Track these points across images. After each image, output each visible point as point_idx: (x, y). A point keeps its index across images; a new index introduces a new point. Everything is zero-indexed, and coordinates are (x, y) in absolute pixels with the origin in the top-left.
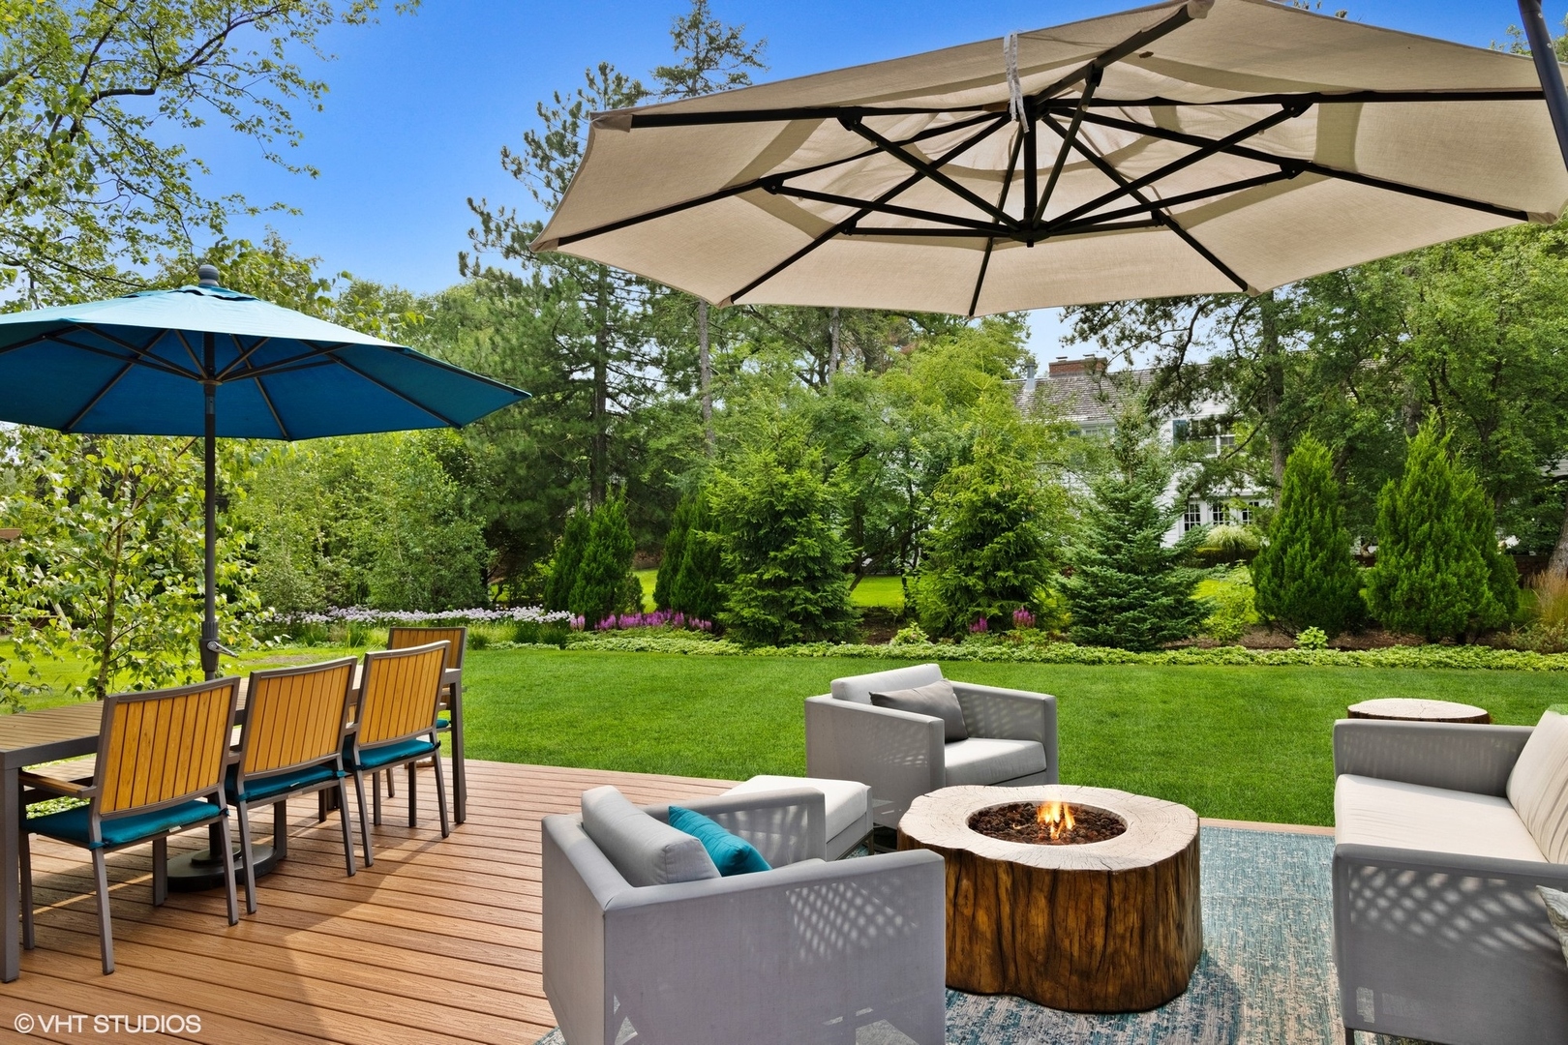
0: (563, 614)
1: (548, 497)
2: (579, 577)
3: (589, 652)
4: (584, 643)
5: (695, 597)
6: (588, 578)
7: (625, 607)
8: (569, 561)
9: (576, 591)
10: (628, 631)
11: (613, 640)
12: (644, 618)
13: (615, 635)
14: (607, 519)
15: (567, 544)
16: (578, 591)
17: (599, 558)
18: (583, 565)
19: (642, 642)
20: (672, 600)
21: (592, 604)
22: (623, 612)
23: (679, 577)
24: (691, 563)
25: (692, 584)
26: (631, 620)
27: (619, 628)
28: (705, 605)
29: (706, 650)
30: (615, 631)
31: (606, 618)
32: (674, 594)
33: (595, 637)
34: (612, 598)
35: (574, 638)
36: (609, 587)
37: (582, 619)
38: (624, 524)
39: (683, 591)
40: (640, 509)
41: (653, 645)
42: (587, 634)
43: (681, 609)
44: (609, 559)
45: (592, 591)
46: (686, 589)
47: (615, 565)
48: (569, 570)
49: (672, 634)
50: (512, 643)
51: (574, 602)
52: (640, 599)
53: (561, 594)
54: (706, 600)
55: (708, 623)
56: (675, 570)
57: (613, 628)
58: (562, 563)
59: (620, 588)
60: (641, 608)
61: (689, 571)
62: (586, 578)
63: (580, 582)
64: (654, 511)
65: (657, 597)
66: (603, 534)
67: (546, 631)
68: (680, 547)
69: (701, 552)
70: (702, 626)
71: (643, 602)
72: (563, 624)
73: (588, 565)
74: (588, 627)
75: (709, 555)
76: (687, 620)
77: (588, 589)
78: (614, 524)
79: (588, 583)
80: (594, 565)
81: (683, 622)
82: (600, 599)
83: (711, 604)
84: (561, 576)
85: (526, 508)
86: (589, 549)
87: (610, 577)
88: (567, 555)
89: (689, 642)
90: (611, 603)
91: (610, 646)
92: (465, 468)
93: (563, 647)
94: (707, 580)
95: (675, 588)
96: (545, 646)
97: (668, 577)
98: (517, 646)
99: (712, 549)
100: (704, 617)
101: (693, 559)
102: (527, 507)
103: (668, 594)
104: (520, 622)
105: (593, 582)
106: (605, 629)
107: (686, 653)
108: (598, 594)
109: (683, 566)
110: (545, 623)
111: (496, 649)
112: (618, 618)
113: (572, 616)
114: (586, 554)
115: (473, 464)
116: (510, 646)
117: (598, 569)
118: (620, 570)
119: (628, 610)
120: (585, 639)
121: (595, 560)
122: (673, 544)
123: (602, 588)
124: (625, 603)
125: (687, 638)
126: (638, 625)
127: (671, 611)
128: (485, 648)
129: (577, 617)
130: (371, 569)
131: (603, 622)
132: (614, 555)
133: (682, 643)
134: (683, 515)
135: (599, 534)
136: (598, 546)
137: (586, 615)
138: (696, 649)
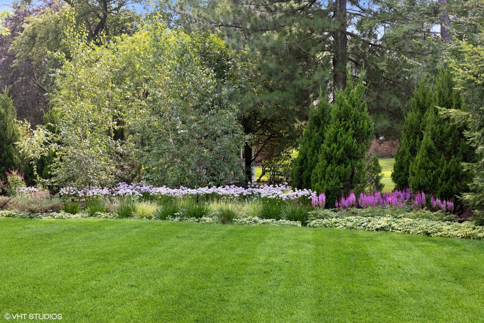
0: (305, 192)
1: (295, 87)
2: (320, 157)
3: (328, 230)
4: (325, 221)
5: (435, 177)
6: (329, 159)
7: (364, 186)
8: (313, 144)
9: (318, 170)
10: (368, 210)
11: (352, 218)
12: (384, 197)
13: (354, 214)
14: (346, 101)
15: (312, 128)
16: (320, 170)
17: (339, 139)
18: (324, 146)
19: (383, 222)
20: (411, 179)
21: (332, 183)
22: (362, 191)
23: (418, 157)
24: (431, 143)
25: (432, 164)
26: (371, 199)
27: (359, 207)
28: (446, 186)
29: (452, 232)
30: (355, 209)
31: (347, 195)
32: (414, 174)
33: (334, 214)
34: (352, 177)
35: (315, 215)
36: (349, 167)
37: (323, 197)
38: (364, 106)
39: (423, 170)
40: (378, 98)
41: (394, 225)
42: (328, 212)
43: (420, 188)
44: (349, 139)
45: (333, 170)
46: (426, 169)
47: (355, 145)
48: (313, 152)
49: (412, 214)
50: (256, 218)
51: (316, 181)
52: (379, 178)
53: (305, 174)
54: (447, 180)
55: (451, 204)
56: (413, 151)
57: (353, 206)
58: (307, 145)
59: (360, 168)
60: (380, 187)
61: (429, 151)
62: (327, 158)
63: (322, 162)
64: (391, 98)
65: (395, 177)
66: (344, 115)
67: (289, 208)
68: (418, 128)
69: (441, 132)
70: (443, 206)
71: (382, 181)
72: (305, 200)
73: (329, 146)
74: (328, 206)
75: (450, 135)
76: (428, 200)
77: (329, 168)
78: (354, 106)
79: (329, 163)
80: (334, 145)
81: (424, 202)
82: (340, 178)
83: (452, 184)
84: (305, 157)
85: (276, 98)
86: (330, 131)
87: (350, 157)
88: (311, 138)
89: (430, 223)
90: (351, 182)
91: (349, 224)
92: (228, 66)
93: (304, 224)
94: (448, 160)
95: (413, 167)
96: (288, 222)
97: (406, 158)
98: (261, 221)
99: (454, 127)
100: (445, 197)
101: (433, 139)
102: (276, 96)
103: (407, 174)
104: (266, 199)
105: (333, 161)
106: (345, 207)
107: (428, 234)
108: (338, 173)
109: (423, 146)
110: (289, 200)
111: (242, 224)
112: (357, 196)
113: (314, 194)
114: (327, 135)
115: (234, 64)
116: (255, 222)
117: (338, 149)
118: (360, 150)
119: (367, 189)
120: (326, 216)
121: (335, 140)
122: (411, 126)
123: (343, 167)
124: (365, 182)
125: (429, 218)
126: (378, 204)
127: (410, 190)
128: (232, 222)
129: (318, 195)
130: (149, 151)
131: (343, 200)
132: (354, 136)
133: (424, 224)
134: (421, 97)
135: (339, 117)
136: (338, 127)
137: (327, 193)
138: (440, 230)
